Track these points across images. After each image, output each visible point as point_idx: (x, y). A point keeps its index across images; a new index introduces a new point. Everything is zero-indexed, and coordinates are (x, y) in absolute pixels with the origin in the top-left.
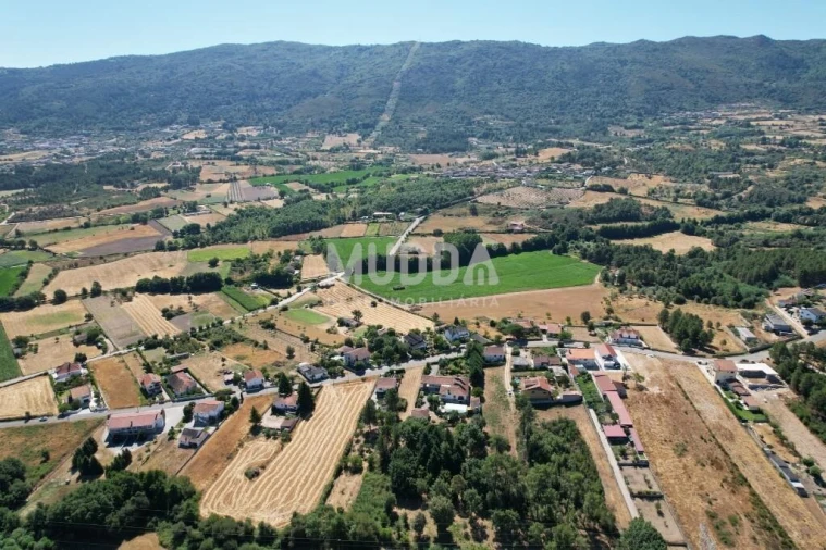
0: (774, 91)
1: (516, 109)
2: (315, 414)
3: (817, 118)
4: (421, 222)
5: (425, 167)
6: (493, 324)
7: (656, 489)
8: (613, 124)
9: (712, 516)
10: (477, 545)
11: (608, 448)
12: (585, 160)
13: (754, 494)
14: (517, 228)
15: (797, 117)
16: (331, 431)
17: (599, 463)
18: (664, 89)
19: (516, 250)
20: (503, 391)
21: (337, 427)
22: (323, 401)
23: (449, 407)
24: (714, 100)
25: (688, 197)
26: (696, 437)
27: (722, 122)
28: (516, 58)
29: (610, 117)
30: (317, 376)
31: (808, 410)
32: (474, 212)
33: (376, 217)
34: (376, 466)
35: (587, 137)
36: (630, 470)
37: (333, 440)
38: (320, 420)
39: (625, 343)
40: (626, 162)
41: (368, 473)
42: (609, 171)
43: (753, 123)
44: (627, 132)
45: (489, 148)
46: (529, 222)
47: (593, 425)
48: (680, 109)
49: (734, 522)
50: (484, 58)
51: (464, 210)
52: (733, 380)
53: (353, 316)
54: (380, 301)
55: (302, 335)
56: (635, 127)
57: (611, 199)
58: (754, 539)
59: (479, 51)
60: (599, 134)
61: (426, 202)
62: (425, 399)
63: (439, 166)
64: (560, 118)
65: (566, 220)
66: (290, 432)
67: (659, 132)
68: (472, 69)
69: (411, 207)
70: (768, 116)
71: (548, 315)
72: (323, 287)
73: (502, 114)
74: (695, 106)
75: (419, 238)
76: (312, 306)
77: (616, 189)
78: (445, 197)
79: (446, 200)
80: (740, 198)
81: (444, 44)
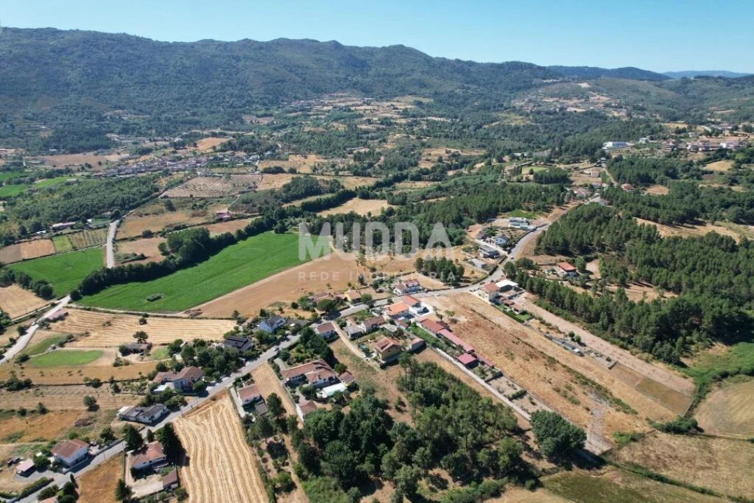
0: (355, 84)
1: (148, 103)
2: (190, 454)
3: (389, 104)
4: (118, 226)
5: (74, 168)
6: (295, 306)
7: (519, 389)
8: (245, 113)
9: (558, 391)
10: (446, 491)
11: (470, 372)
12: (245, 146)
13: (564, 366)
14: (226, 216)
15: (377, 103)
16: (227, 464)
17: (473, 386)
18: (277, 82)
19: (242, 236)
20: (359, 360)
21: (228, 456)
22: (188, 439)
23: (328, 391)
24: (319, 91)
25: (343, 169)
26: (510, 343)
27: (330, 108)
28: (131, 52)
29: (240, 107)
30: (157, 415)
31: (547, 302)
32: (171, 208)
33: (55, 230)
34: (305, 473)
35: (227, 126)
36: (494, 382)
37: (237, 472)
38: (203, 458)
39: (411, 291)
40: (280, 146)
41: (304, 483)
42: (272, 155)
43: (352, 108)
44: (261, 120)
45: (136, 143)
46: (232, 208)
47: (448, 360)
48: (296, 98)
49: (570, 388)
50: (95, 50)
51: (158, 207)
52: (499, 297)
53: (136, 340)
54: (147, 316)
55: (87, 379)
56: (265, 115)
57: (293, 178)
58: (585, 393)
59: (86, 41)
60: (238, 123)
61: (112, 205)
62: (298, 393)
63: (90, 166)
64: (195, 110)
65: (266, 202)
66: (179, 486)
67: (286, 118)
68: (84, 61)
69: (97, 213)
70: (360, 103)
71: (329, 285)
72: (55, 320)
73: (134, 109)
74: (306, 97)
75: (129, 243)
76: (62, 345)
77: (286, 169)
78: (132, 196)
79: (134, 200)
80: (380, 166)
81: (37, 30)
